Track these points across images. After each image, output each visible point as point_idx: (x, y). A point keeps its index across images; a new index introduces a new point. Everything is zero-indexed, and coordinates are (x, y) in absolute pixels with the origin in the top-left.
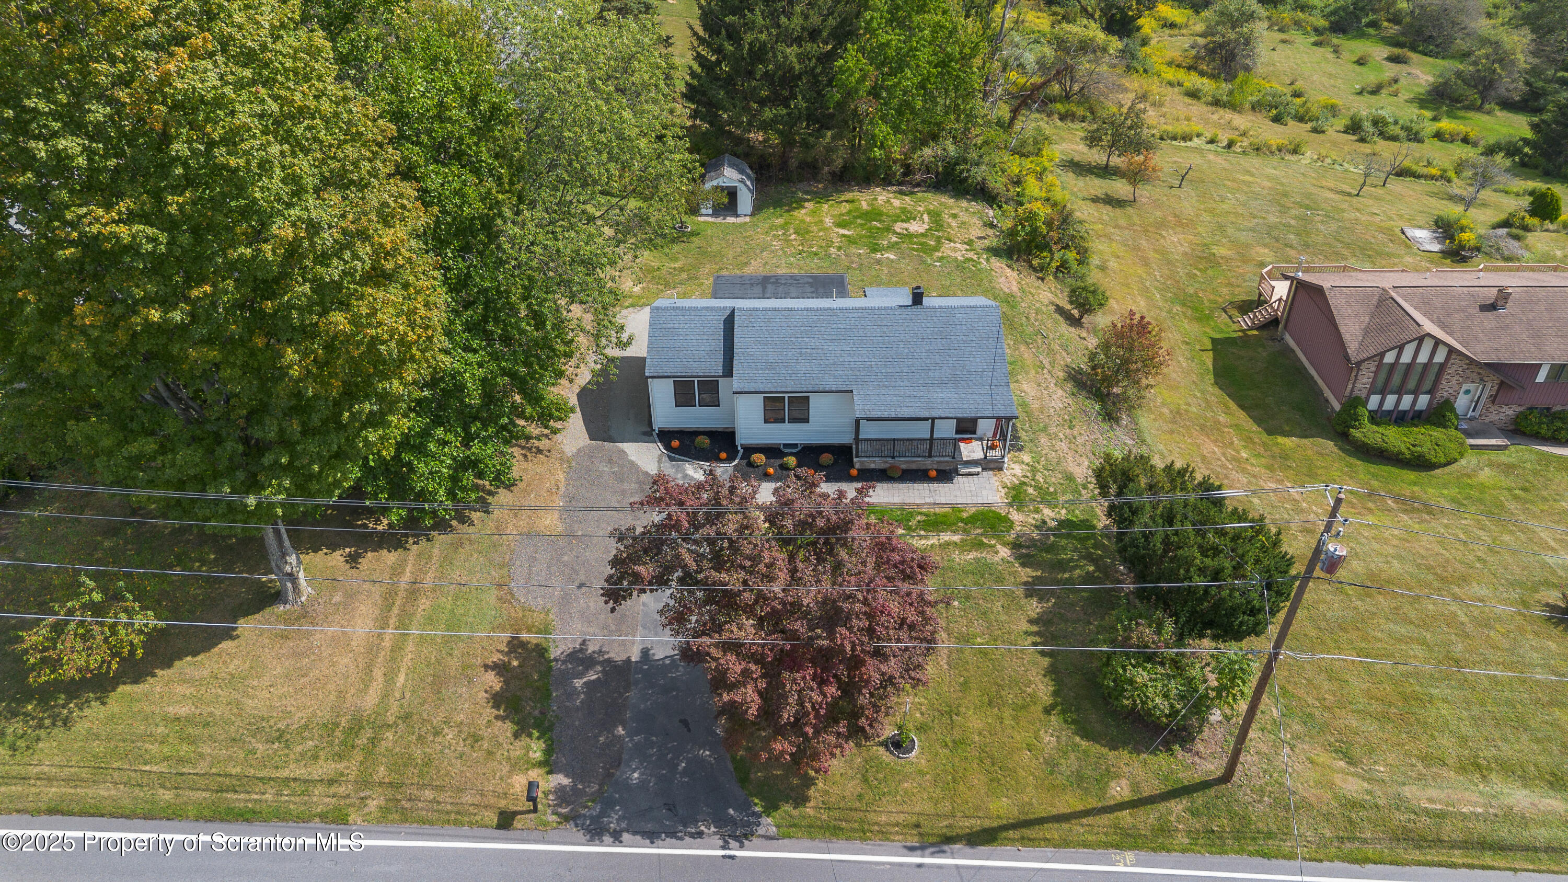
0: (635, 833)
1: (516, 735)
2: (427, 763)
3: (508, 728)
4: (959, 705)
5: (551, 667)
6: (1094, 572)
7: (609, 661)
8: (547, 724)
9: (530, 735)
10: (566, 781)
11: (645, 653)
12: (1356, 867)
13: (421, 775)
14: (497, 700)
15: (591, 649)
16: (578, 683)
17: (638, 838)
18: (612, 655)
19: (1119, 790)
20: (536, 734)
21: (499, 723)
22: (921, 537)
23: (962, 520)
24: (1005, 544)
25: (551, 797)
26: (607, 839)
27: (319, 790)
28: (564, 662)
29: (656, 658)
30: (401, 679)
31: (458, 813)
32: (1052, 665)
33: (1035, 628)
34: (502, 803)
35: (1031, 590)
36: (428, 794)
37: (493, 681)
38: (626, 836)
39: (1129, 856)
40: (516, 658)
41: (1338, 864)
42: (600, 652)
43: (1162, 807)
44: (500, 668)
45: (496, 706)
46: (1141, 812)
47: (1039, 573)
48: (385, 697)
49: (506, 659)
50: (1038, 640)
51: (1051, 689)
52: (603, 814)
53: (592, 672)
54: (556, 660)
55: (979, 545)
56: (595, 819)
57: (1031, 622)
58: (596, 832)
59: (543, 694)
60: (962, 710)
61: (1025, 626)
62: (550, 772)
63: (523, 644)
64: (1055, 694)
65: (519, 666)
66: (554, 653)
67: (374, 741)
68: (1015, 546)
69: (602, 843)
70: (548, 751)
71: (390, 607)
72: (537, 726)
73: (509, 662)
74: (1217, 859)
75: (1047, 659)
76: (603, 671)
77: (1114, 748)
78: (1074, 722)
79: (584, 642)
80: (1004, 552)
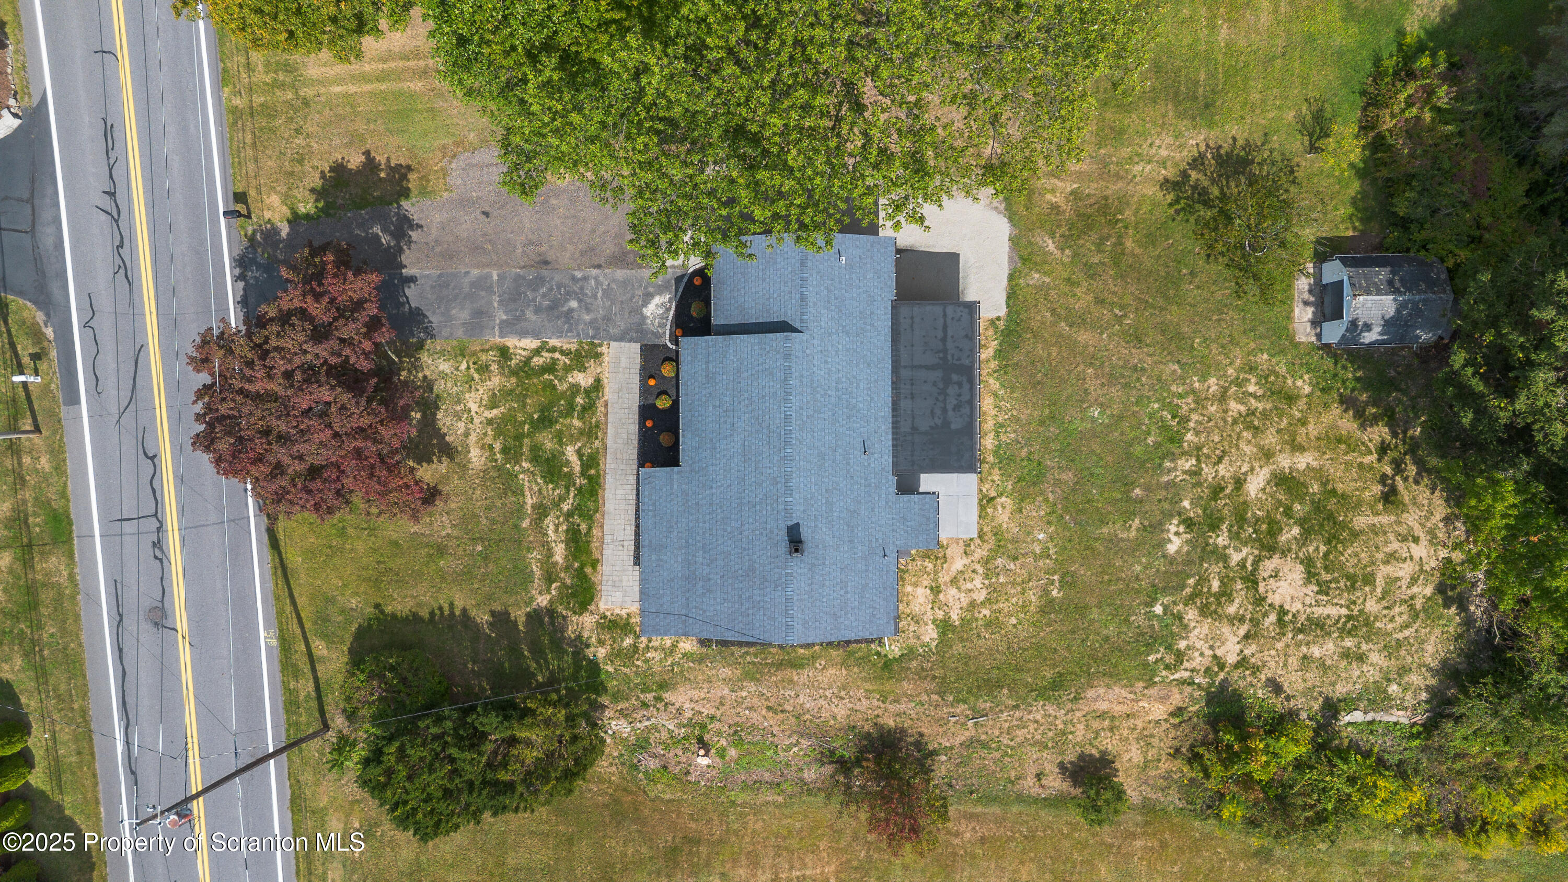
0: (245, 289)
1: (313, 190)
2: (272, 131)
3: (318, 183)
4: (376, 537)
5: (391, 204)
6: (537, 681)
7: (401, 251)
8: (331, 211)
9: (317, 200)
10: (284, 234)
11: (412, 279)
12: (288, 804)
13: (261, 129)
14: (339, 169)
15: (414, 235)
16: (377, 229)
17: (242, 293)
18: (407, 252)
19: (320, 647)
20: (320, 205)
21: (318, 176)
22: (557, 526)
23: (582, 567)
24: (551, 602)
25: (269, 226)
26: (237, 271)
27: (242, 60)
28: (398, 214)
29: (406, 290)
30: (338, 89)
31: (239, 163)
32: (421, 619)
33: (457, 613)
34: (252, 193)
35: (501, 619)
36: (249, 138)
37: (355, 161)
38: (241, 284)
39: (274, 642)
40: (388, 175)
41: (289, 792)
42: (410, 242)
43: (310, 675)
44: (370, 164)
45: (332, 169)
46: (305, 659)
47: (521, 627)
48: (319, 82)
49: (383, 167)
50: (446, 613)
51: (399, 614)
52: (259, 266)
53: (388, 238)
54: (399, 206)
55: (549, 578)
56: (253, 261)
57: (464, 610)
58: (242, 263)
59: (361, 203)
60: (373, 538)
61: (459, 604)
62: (289, 221)
63: (404, 177)
64: (394, 616)
65: (381, 179)
66: (405, 204)
67: (282, 86)
68: (551, 612)
69: (231, 268)
70: (307, 216)
71: (406, 58)
72: (328, 206)
73: (382, 170)
74: (281, 705)
75: (427, 616)
76: (389, 247)
77: (350, 651)
78: (370, 626)
79: (420, 226)
80: (543, 601)
